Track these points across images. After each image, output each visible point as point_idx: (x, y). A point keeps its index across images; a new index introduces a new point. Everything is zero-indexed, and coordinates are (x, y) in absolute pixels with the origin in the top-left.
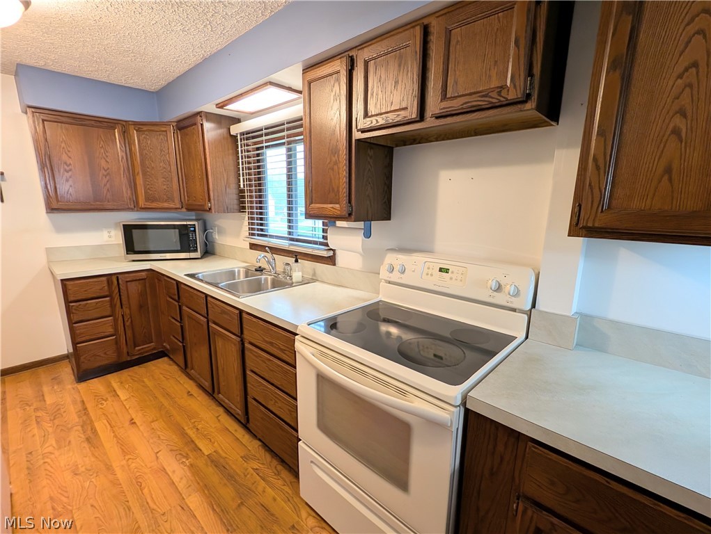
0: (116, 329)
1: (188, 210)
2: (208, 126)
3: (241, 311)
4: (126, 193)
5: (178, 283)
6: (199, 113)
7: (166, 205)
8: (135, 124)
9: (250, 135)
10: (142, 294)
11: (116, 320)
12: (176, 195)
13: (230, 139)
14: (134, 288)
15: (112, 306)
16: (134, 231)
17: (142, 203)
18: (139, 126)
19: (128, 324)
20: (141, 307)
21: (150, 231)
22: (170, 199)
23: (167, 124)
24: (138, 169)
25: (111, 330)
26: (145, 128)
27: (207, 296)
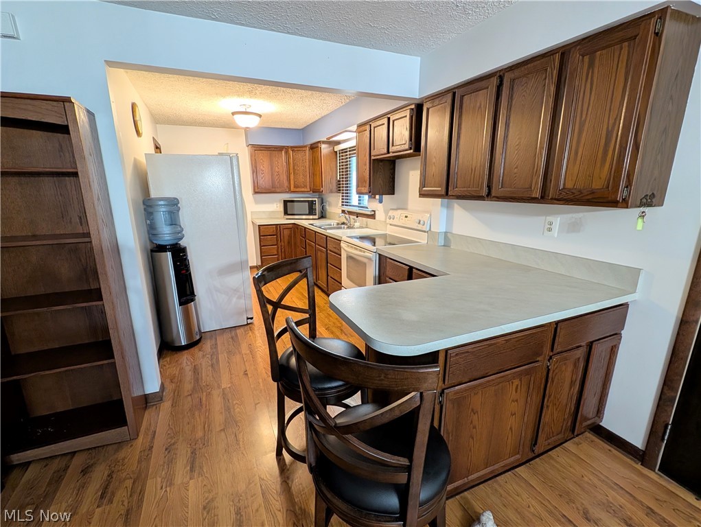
0: (278, 252)
1: (313, 192)
2: (323, 146)
3: (327, 236)
4: (286, 184)
5: (305, 228)
6: (319, 142)
7: (303, 190)
8: (292, 147)
9: (344, 151)
10: (290, 236)
11: (278, 248)
12: (308, 184)
13: (334, 154)
14: (286, 232)
15: (277, 241)
16: (288, 204)
17: (292, 189)
18: (293, 148)
19: (283, 250)
20: (289, 243)
21: (295, 203)
22: (305, 186)
23: (305, 147)
24: (292, 171)
25: (276, 253)
26: (296, 149)
27: (316, 232)
